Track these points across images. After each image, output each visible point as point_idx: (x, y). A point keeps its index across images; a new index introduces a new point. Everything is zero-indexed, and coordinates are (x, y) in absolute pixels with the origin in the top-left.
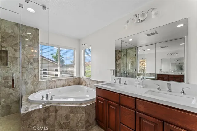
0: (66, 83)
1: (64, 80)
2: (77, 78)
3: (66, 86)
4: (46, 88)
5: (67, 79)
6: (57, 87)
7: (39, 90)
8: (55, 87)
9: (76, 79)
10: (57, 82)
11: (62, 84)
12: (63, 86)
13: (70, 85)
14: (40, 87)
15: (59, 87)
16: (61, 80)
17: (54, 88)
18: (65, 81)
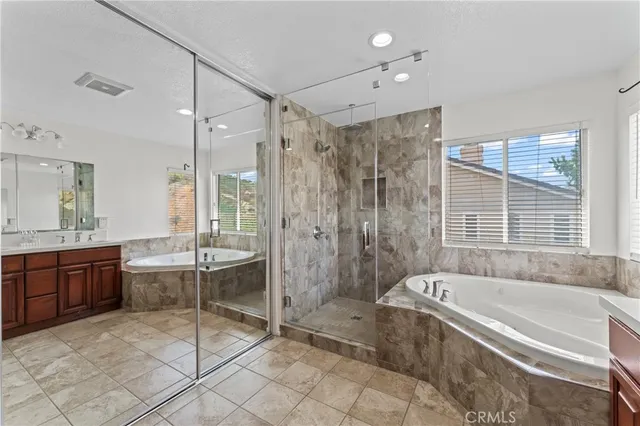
0: (535, 270)
1: (526, 256)
2: (595, 258)
3: (531, 280)
4: (460, 269)
5: (541, 254)
6: (494, 276)
7: (442, 271)
8: (489, 273)
9: (590, 262)
10: (493, 258)
11: (517, 269)
12: (519, 277)
13: (551, 280)
14: (445, 262)
15: (501, 277)
16: (508, 252)
17: (486, 275)
18: (530, 261)
